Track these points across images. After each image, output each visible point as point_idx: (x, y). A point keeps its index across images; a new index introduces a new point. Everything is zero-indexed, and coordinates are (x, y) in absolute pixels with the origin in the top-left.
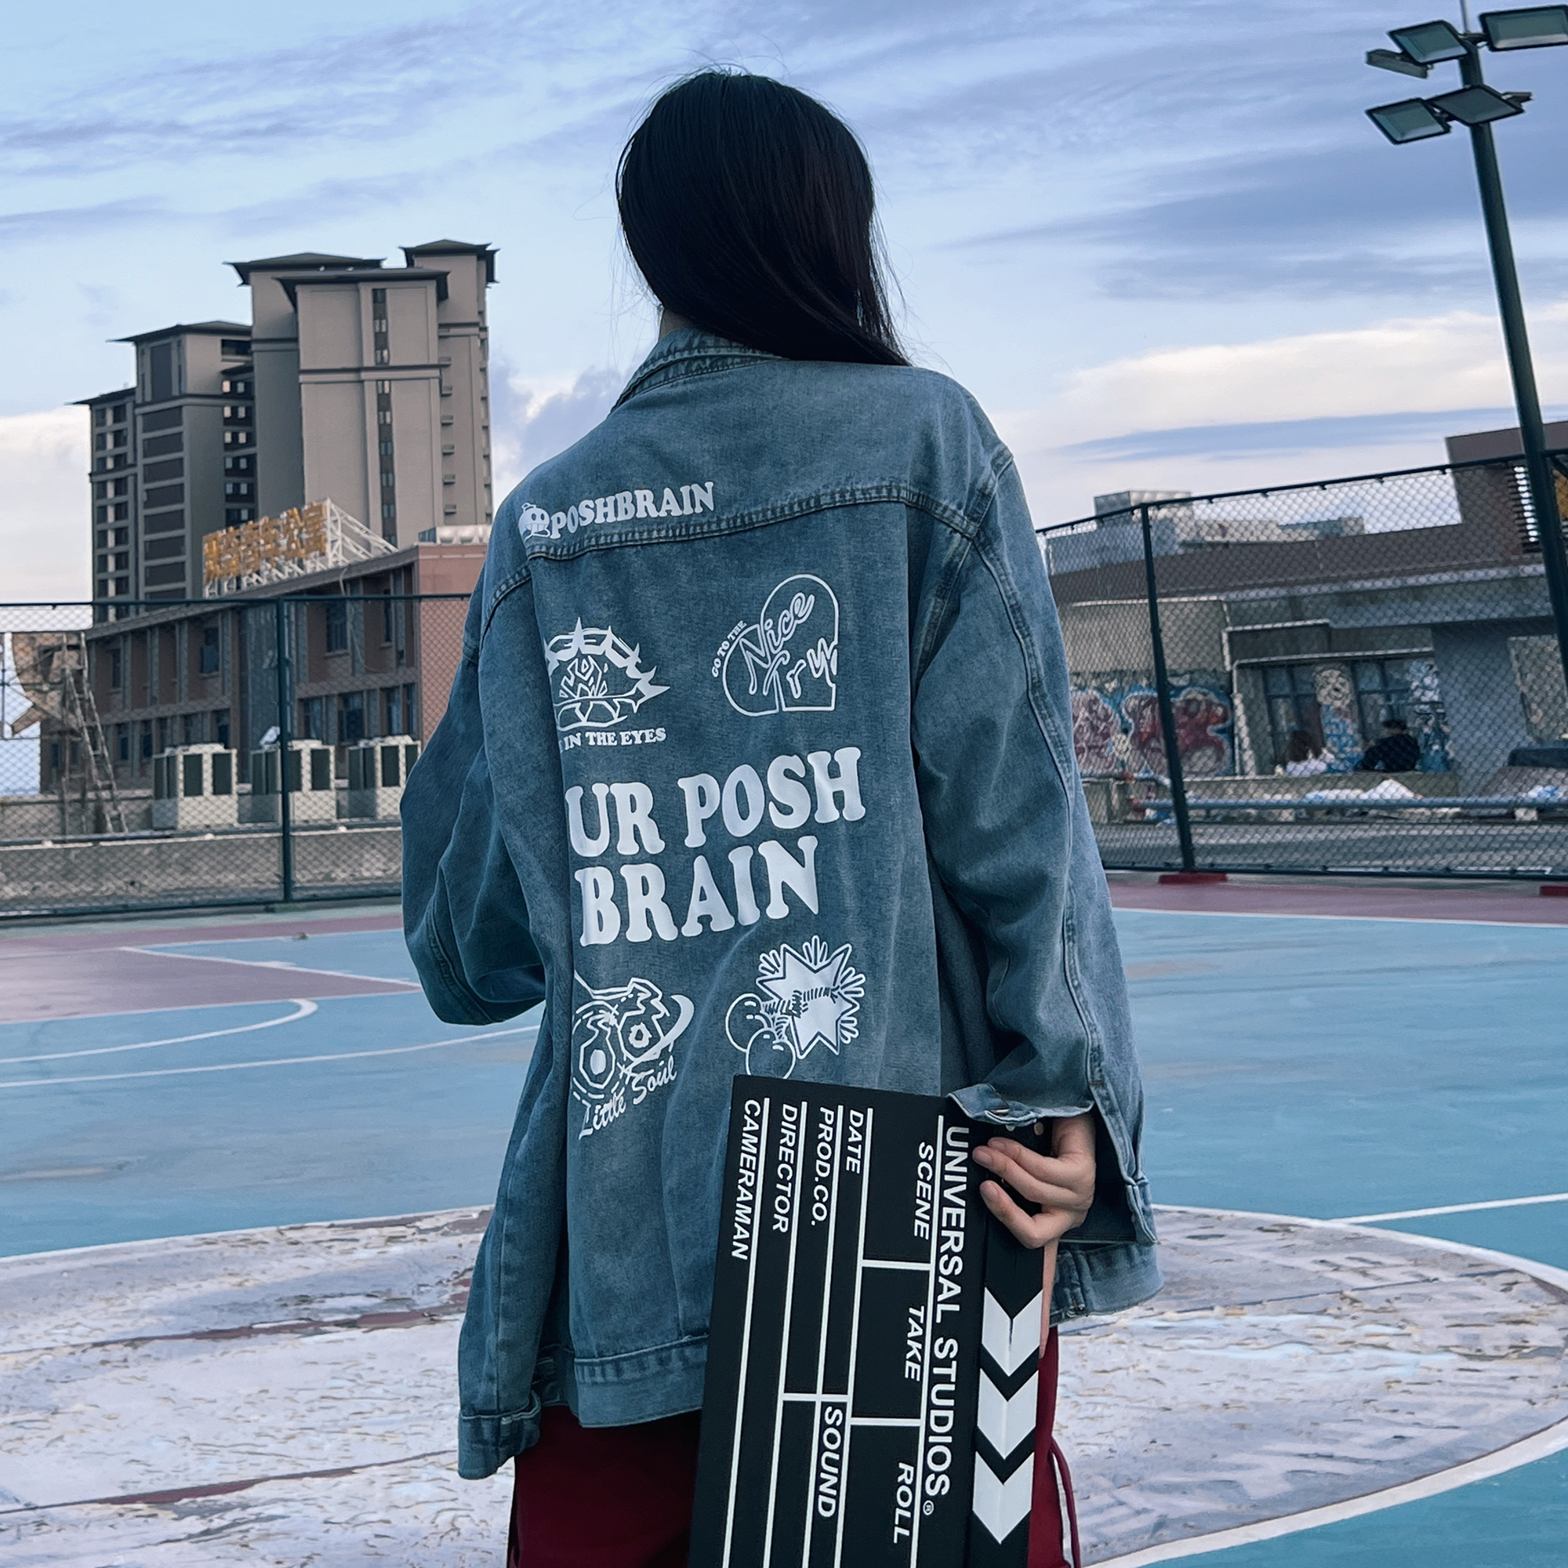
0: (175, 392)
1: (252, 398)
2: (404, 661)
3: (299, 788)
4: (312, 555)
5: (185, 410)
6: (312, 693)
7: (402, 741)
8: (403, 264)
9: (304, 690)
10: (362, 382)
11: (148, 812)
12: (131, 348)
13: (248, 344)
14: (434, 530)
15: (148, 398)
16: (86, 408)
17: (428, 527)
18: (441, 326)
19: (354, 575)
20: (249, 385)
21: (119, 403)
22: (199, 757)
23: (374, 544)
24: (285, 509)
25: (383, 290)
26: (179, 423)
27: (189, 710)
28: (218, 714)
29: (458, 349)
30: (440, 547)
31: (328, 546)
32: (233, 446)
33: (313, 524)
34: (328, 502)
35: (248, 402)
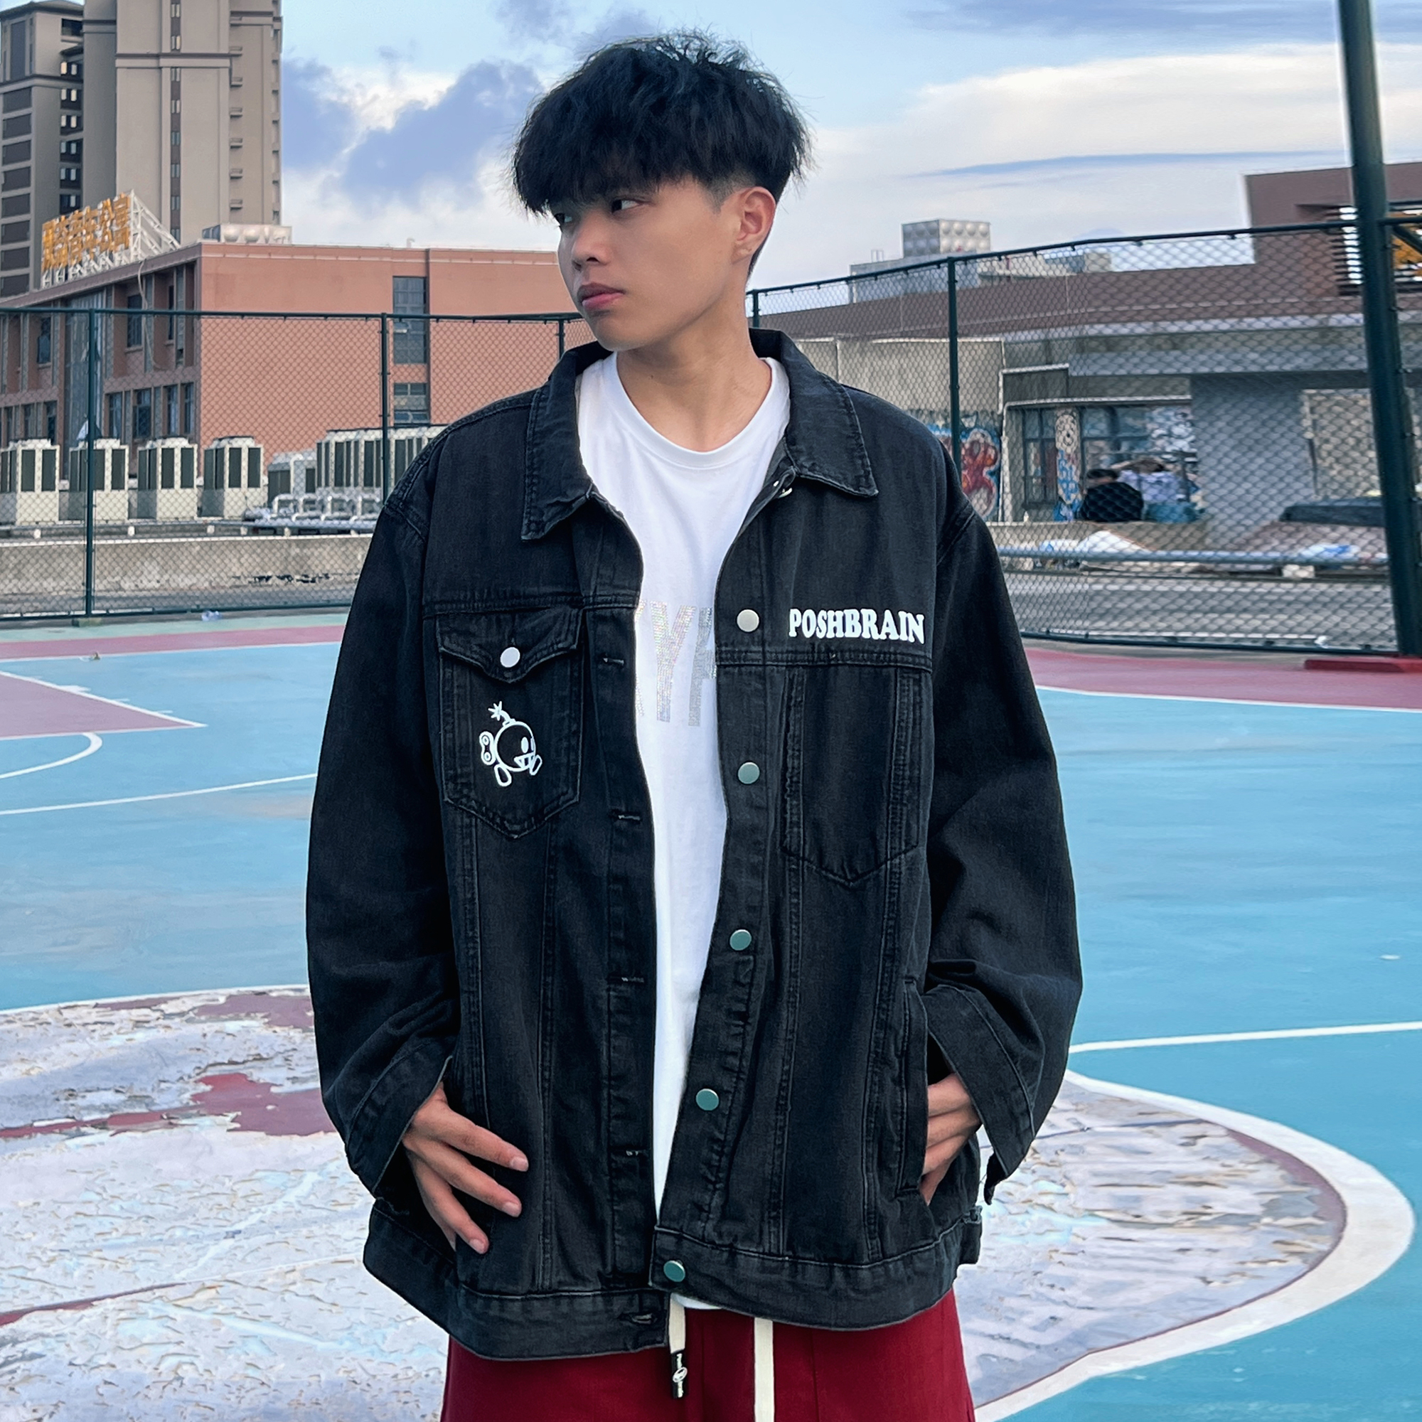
0: (27, 73)
1: (81, 81)
2: (184, 359)
3: (102, 487)
4: (119, 247)
5: (33, 90)
6: (115, 389)
7: (178, 444)
9: (112, 384)
10: (160, 68)
13: (80, 24)
14: (219, 227)
15: (8, 78)
17: (216, 224)
18: (233, 13)
19: (149, 270)
20: (80, 68)
22: (33, 452)
23: (164, 239)
24: (102, 200)
26: (28, 105)
27: (29, 400)
28: (49, 405)
29: (249, 38)
30: (224, 245)
31: (131, 239)
32: (66, 130)
33: (122, 217)
34: (132, 194)
35: (78, 85)
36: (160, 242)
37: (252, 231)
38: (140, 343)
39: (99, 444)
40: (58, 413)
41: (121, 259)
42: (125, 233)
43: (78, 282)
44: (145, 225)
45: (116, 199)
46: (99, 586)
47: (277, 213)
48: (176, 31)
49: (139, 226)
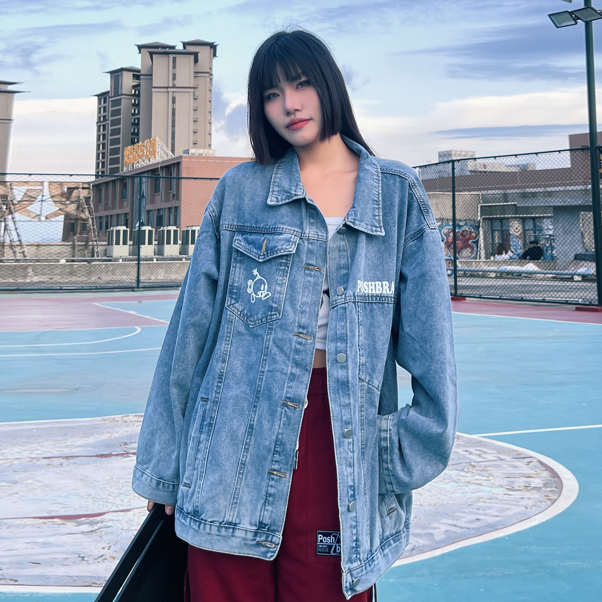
0: (120, 93)
1: (140, 97)
2: (175, 198)
3: (144, 244)
4: (152, 157)
5: (122, 100)
6: (151, 208)
7: (172, 228)
8: (182, 48)
9: (149, 207)
10: (168, 92)
11: (106, 250)
12: (109, 75)
13: (139, 76)
14: (188, 150)
15: (113, 95)
16: (97, 97)
18: (195, 72)
19: (163, 165)
20: (139, 92)
21: (105, 96)
22: (119, 231)
23: (169, 154)
24: (146, 139)
25: (176, 58)
26: (120, 105)
27: (119, 212)
28: (126, 214)
29: (201, 82)
30: (190, 156)
31: (157, 154)
32: (134, 114)
33: (153, 145)
34: (157, 138)
35: (138, 98)
36: (167, 155)
37: (201, 151)
38: (159, 192)
39: (143, 228)
40: (129, 217)
41: (153, 161)
42: (154, 151)
43: (137, 170)
44: (161, 148)
45: (151, 139)
46: (142, 278)
47: (210, 145)
48: (174, 78)
49: (159, 149)
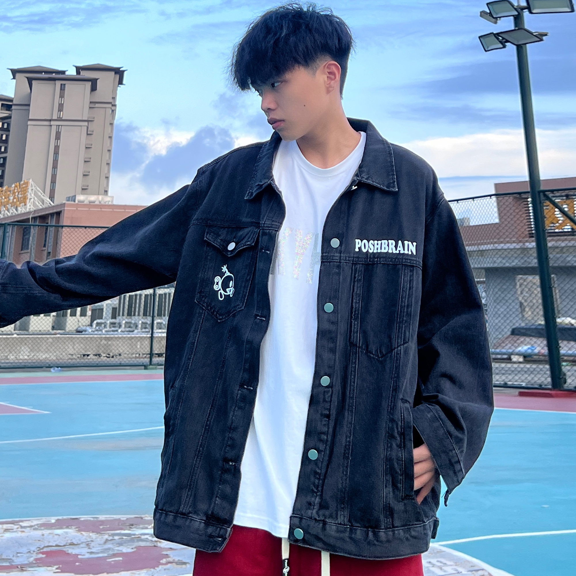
1: (9, 131)
2: (51, 257)
4: (21, 205)
8: (75, 73)
10: (51, 126)
13: (11, 106)
14: (75, 196)
17: (74, 194)
18: (91, 102)
19: (36, 215)
20: (9, 125)
23: (45, 201)
24: (15, 183)
25: (65, 85)
29: (99, 114)
30: (77, 204)
31: (28, 201)
33: (24, 191)
34: (31, 180)
35: (7, 133)
36: (43, 202)
37: (93, 198)
38: (28, 249)
41: (21, 210)
42: (25, 198)
44: (35, 194)
45: (22, 182)
47: (106, 192)
48: (61, 109)
49: (33, 195)
